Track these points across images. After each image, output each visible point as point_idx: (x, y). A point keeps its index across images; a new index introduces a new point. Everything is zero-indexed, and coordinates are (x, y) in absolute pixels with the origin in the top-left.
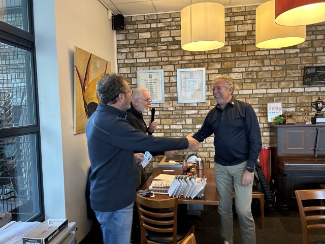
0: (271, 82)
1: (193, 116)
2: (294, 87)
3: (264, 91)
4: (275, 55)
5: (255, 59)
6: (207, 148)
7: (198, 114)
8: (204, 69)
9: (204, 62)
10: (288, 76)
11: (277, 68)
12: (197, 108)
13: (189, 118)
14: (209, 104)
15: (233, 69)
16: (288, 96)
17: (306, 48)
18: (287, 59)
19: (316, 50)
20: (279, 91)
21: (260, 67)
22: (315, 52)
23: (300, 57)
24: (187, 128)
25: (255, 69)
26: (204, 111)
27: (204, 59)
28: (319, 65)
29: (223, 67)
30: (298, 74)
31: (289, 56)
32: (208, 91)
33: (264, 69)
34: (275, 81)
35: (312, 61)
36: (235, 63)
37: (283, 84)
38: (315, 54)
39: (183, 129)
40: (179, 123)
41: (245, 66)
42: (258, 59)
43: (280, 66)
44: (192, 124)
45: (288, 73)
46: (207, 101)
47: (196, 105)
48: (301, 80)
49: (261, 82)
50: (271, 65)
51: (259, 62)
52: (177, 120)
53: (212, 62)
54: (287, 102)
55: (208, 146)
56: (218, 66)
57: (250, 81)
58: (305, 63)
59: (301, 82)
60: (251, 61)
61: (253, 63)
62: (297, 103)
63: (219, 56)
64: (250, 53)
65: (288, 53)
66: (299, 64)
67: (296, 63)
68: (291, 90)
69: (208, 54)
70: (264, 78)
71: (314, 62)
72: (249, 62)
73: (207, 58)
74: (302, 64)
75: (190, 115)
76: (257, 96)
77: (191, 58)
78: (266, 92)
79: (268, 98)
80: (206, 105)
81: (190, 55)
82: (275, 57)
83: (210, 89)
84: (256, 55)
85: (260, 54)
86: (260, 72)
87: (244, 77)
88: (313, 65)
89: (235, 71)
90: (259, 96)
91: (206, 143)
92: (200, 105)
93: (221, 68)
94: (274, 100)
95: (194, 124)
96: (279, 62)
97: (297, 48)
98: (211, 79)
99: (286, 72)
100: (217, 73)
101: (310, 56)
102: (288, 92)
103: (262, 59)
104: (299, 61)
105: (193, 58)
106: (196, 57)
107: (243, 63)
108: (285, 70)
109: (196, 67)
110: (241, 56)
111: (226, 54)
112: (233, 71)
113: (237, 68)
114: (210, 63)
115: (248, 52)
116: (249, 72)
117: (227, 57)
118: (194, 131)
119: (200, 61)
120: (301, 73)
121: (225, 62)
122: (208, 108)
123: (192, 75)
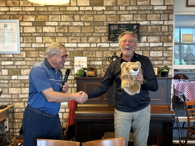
0: (81, 37)
1: (11, 67)
2: (101, 42)
3: (75, 45)
4: (84, 11)
5: (66, 14)
6: (22, 98)
7: (14, 65)
8: (18, 21)
9: (18, 14)
10: (96, 32)
11: (86, 24)
12: (12, 59)
13: (4, 69)
14: (24, 56)
15: (46, 23)
16: (96, 51)
17: (111, 6)
18: (95, 16)
19: (119, 8)
20: (88, 45)
21: (71, 22)
22: (119, 10)
23: (106, 15)
24: (3, 79)
25: (67, 24)
26: (20, 62)
27: (19, 11)
28: (122, 23)
29: (37, 20)
30: (104, 30)
31: (97, 13)
32: (23, 42)
33: (74, 24)
34: (84, 36)
35: (116, 19)
36: (48, 17)
37: (91, 39)
38: (119, 13)
41: (57, 20)
42: (69, 14)
43: (88, 22)
44: (8, 75)
45: (95, 29)
46: (22, 52)
47: (11, 56)
48: (107, 36)
49: (71, 36)
50: (80, 21)
51: (70, 17)
53: (27, 14)
54: (94, 56)
55: (23, 97)
56: (32, 19)
57: (62, 35)
58: (110, 20)
59: (107, 38)
60: (62, 16)
61: (64, 18)
62: (103, 57)
63: (33, 9)
64: (62, 8)
65: (96, 10)
66: (105, 21)
67: (102, 20)
68: (98, 45)
69: (22, 7)
70: (75, 33)
71: (118, 20)
72: (61, 17)
73: (21, 10)
74: (108, 21)
75: (5, 66)
76: (68, 49)
77: (6, 9)
78: (76, 46)
79: (78, 52)
80: (21, 57)
81: (6, 7)
82: (84, 13)
83: (25, 41)
84: (67, 10)
85: (70, 10)
86: (71, 27)
87: (56, 31)
88: (117, 23)
89: (48, 25)
90: (70, 50)
91: (21, 94)
92: (15, 56)
93: (35, 21)
94: (84, 54)
95: (10, 75)
96: (88, 18)
97: (103, 6)
98: (26, 31)
99: (94, 28)
100: (32, 25)
101: (115, 14)
102: (96, 46)
103: (73, 15)
104: (105, 19)
105: (8, 10)
106: (11, 9)
107: (55, 17)
108: (93, 26)
109: (11, 18)
110: (53, 10)
111: (40, 7)
112: (46, 25)
113: (50, 22)
114: (25, 16)
115: (60, 7)
116: (61, 26)
117: (41, 11)
118: (10, 82)
119: (15, 13)
120: (106, 30)
121: (39, 16)
122: (24, 59)
123: (7, 27)
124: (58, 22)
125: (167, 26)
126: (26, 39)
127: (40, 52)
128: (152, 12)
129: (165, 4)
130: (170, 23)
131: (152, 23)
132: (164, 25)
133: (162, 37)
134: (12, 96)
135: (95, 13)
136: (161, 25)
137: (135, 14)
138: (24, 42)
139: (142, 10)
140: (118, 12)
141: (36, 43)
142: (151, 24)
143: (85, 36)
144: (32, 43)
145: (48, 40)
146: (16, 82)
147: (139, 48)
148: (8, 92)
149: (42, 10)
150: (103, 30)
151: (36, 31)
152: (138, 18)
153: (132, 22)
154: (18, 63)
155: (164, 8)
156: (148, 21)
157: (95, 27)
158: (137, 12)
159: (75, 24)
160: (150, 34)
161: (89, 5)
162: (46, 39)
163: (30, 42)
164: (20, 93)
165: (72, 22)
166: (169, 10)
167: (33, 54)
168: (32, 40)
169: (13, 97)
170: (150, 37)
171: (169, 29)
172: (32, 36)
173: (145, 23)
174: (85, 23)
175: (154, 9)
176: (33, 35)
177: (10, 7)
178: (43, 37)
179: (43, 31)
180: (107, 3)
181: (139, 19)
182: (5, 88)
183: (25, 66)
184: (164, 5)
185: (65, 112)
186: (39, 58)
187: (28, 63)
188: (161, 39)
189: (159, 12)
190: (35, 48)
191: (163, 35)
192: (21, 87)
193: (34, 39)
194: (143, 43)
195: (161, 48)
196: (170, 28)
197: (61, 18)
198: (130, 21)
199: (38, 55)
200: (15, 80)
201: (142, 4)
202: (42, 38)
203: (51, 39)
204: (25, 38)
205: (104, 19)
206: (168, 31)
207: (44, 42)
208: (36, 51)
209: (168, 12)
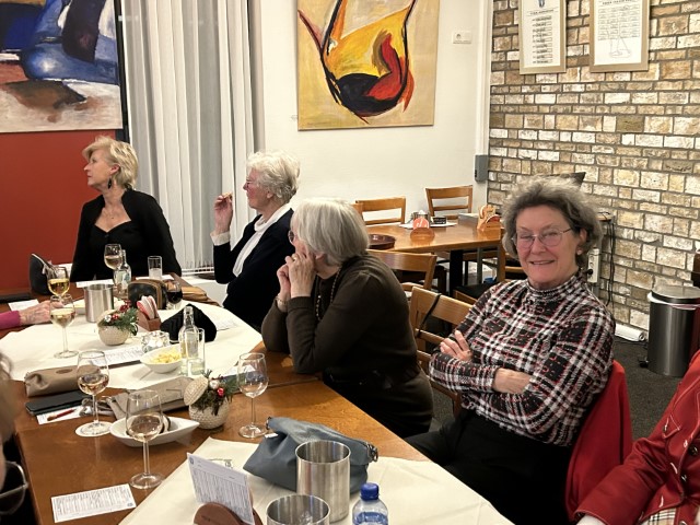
1: (622, 110)
6: (640, 202)
7: (629, 104)
12: (629, 87)
13: (609, 114)
14: (657, 77)
24: (604, 144)
26: (644, 95)
32: (657, 36)
39: (596, 144)
40: (589, 128)
44: (616, 133)
46: (652, 66)
47: (627, 77)
52: (586, 118)
55: (642, 197)
75: (612, 108)
80: (648, 79)
83: (664, 31)
91: (640, 188)
92: (636, 77)
95: (619, 133)
118: (617, 152)
122: (654, 86)
126: (665, 23)
127: (696, 63)
134: (618, 193)
138: (661, 34)
141: (688, 34)
144: (678, 36)
146: (630, 152)
148: (612, 181)
154: (641, 98)
163: (675, 32)
164: (636, 185)
167: (678, 70)
168: (679, 25)
169: (621, 196)
172: (680, 13)
176: (684, 9)
182: (607, 167)
183: (654, 107)
186: (691, 83)
187: (664, 98)
190: (684, 52)
192: (639, 169)
193: (685, 20)
199: (689, 73)
200: (630, 146)
204: (662, 20)
208: (686, 58)
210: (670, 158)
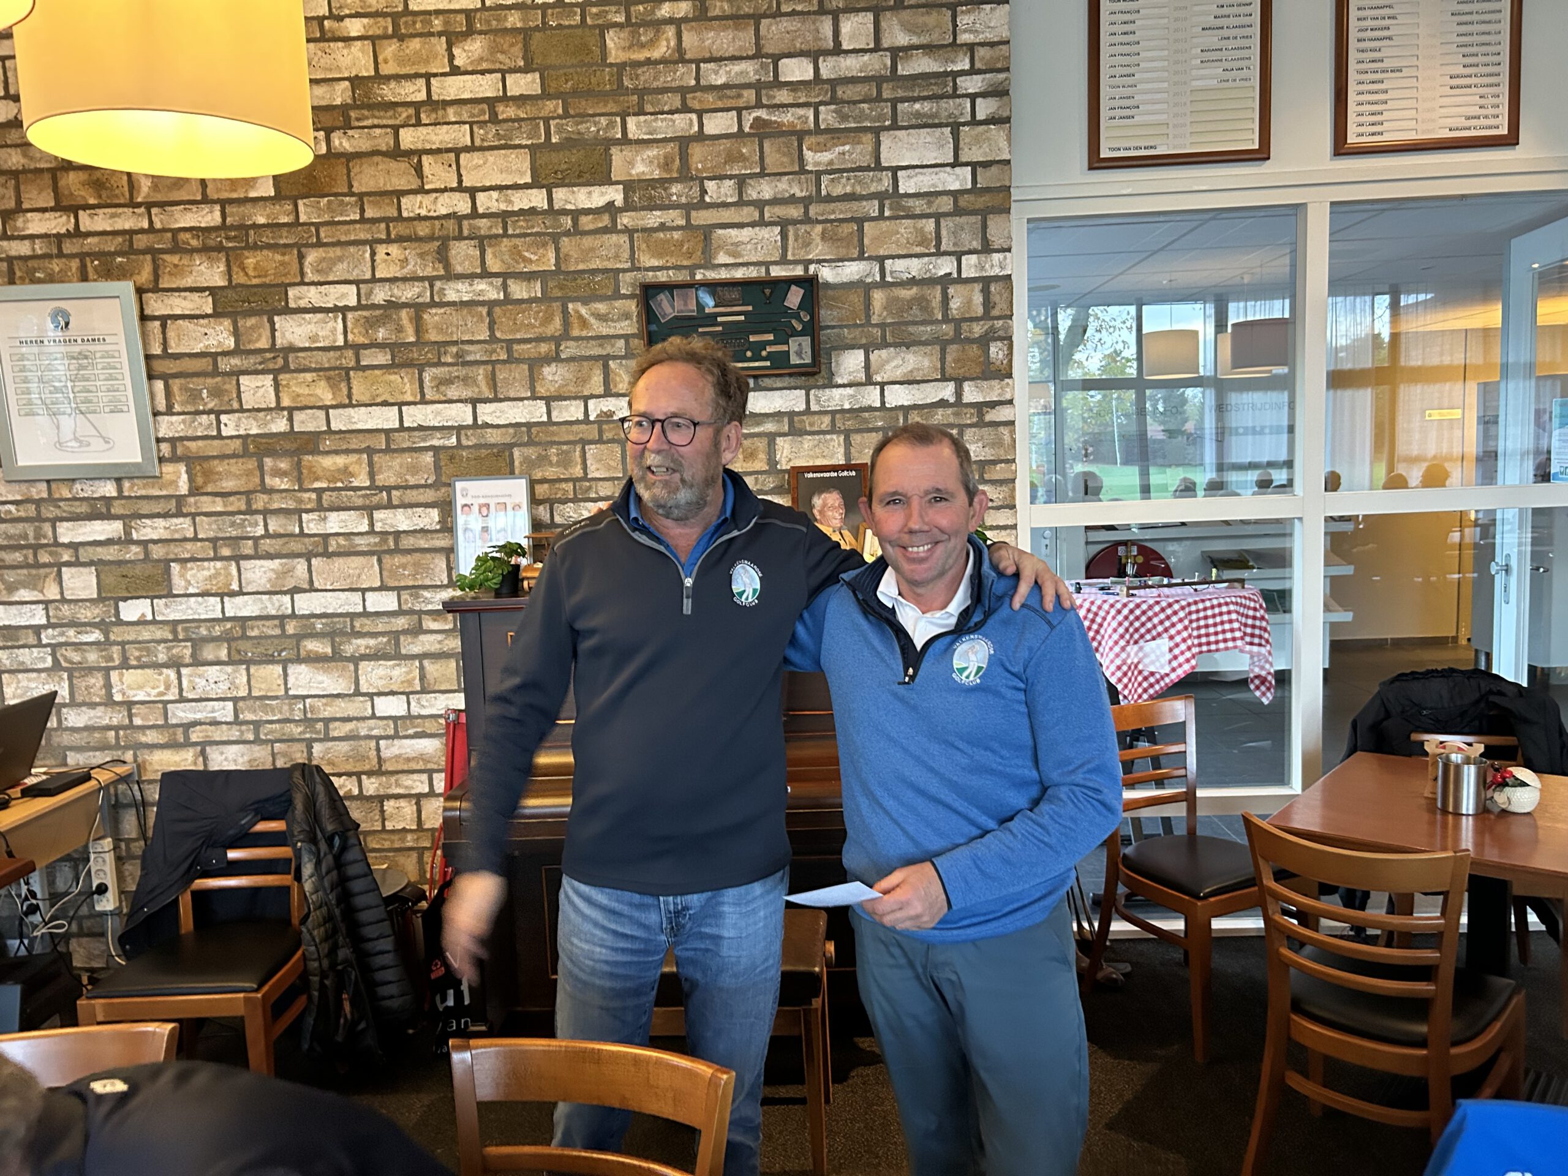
0: (493, 363)
1: (110, 554)
2: (608, 393)
3: (461, 414)
4: (504, 215)
5: (400, 239)
6: (188, 726)
7: (127, 540)
8: (127, 288)
9: (130, 251)
10: (575, 332)
11: (518, 290)
12: (117, 509)
13: (76, 563)
14: (183, 488)
15: (292, 292)
16: (584, 442)
17: (652, 183)
18: (565, 242)
19: (704, 192)
20: (535, 412)
21: (431, 280)
22: (702, 205)
23: (630, 232)
24: (74, 624)
25: (408, 293)
26: (160, 522)
27: (131, 232)
28: (724, 275)
29: (239, 278)
30: (620, 320)
31: (575, 222)
32: (170, 412)
33: (451, 296)
34: (511, 360)
35: (690, 254)
36: (301, 257)
37: (553, 376)
38: (701, 218)
39: (49, 625)
40: (24, 594)
41: (354, 275)
42: (419, 239)
43: (530, 276)
44: (100, 599)
45: (574, 320)
46: (168, 468)
47: (109, 489)
49: (439, 364)
50: (485, 274)
51: (421, 255)
52: (11, 576)
53: (177, 248)
54: (578, 471)
55: (192, 717)
56: (212, 273)
57: (382, 358)
58: (655, 263)
60: (381, 250)
61: (391, 258)
63: (210, 217)
64: (375, 204)
65: (569, 207)
66: (624, 271)
67: (610, 265)
68: (596, 408)
69: (149, 206)
70: (455, 343)
71: (697, 258)
72: (373, 254)
73: (146, 225)
74: (639, 269)
75: (81, 550)
76: (424, 440)
77: (58, 224)
78: (469, 421)
79: (484, 452)
80: (164, 493)
81: (52, 209)
82: (505, 229)
83: (182, 404)
84: (405, 214)
85: (423, 213)
86: (434, 311)
87: (350, 337)
88: (693, 275)
89: (303, 303)
90: (436, 442)
91: (182, 700)
92: (131, 488)
93: (230, 286)
94: (517, 463)
95: (109, 596)
96: (526, 254)
97: (608, 181)
98: (178, 345)
99: (565, 312)
100: (210, 311)
101: (678, 228)
102: (581, 417)
103: (437, 239)
104: (626, 255)
105: (71, 227)
106: (87, 222)
107: (340, 259)
108: (557, 299)
109: (91, 274)
110: (326, 218)
111: (249, 206)
112: (292, 305)
113: (312, 288)
114: (167, 257)
115: (365, 199)
116: (374, 307)
117: (255, 226)
118: (112, 637)
119: (111, 245)
120: (635, 319)
121: (246, 253)
122: (179, 506)
123: (67, 324)
124: (357, 283)
125: (978, 287)
126: (184, 389)
127: (268, 462)
128: (891, 209)
129: (963, 158)
130: (994, 265)
131: (892, 272)
132: (960, 281)
133: (953, 351)
134: (130, 716)
135: (567, 222)
136: (946, 281)
137: (795, 222)
138: (177, 408)
139: (830, 199)
140: (694, 214)
141: (242, 410)
142: (889, 279)
143: (519, 361)
144: (218, 413)
145: (306, 391)
146: (146, 634)
147: (827, 420)
148: (110, 695)
149: (262, 220)
150: (618, 320)
151: (237, 342)
152: (809, 244)
153: (776, 272)
154: (151, 530)
155: (958, 179)
156: (870, 258)
157: (570, 306)
158: (806, 212)
159: (457, 291)
160: (884, 337)
161: (528, 179)
162: (299, 386)
163: (210, 406)
164: (172, 695)
165: (438, 284)
166: (987, 190)
167: (232, 476)
168: (215, 393)
169: (137, 721)
170: (884, 353)
171: (988, 304)
172: (215, 372)
173: (852, 271)
174: (510, 282)
175: (901, 191)
176: (224, 365)
177: (81, 213)
178: (281, 377)
179: (280, 342)
180: (631, 163)
181: (818, 250)
182: (91, 670)
183: (189, 546)
184: (956, 164)
185: (432, 794)
186: (265, 497)
187: (207, 528)
188: (949, 358)
189: (929, 203)
190: (238, 442)
191: (957, 339)
192: (176, 664)
193: (230, 386)
194: (849, 391)
195: (950, 411)
196: (995, 298)
197: (373, 261)
198: (767, 264)
199: (257, 480)
200: (141, 622)
201: (831, 162)
202: (275, 380)
203: (323, 383)
204: (176, 384)
205: (617, 257)
206: (987, 316)
207: (286, 402)
208: (245, 454)
209: (981, 202)
210: (244, 637)
